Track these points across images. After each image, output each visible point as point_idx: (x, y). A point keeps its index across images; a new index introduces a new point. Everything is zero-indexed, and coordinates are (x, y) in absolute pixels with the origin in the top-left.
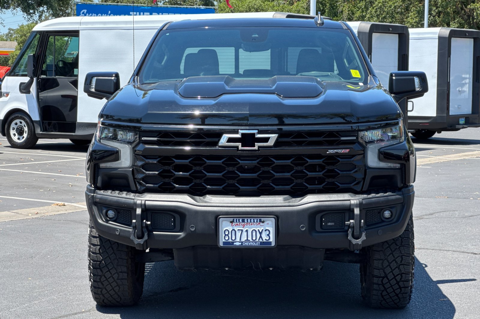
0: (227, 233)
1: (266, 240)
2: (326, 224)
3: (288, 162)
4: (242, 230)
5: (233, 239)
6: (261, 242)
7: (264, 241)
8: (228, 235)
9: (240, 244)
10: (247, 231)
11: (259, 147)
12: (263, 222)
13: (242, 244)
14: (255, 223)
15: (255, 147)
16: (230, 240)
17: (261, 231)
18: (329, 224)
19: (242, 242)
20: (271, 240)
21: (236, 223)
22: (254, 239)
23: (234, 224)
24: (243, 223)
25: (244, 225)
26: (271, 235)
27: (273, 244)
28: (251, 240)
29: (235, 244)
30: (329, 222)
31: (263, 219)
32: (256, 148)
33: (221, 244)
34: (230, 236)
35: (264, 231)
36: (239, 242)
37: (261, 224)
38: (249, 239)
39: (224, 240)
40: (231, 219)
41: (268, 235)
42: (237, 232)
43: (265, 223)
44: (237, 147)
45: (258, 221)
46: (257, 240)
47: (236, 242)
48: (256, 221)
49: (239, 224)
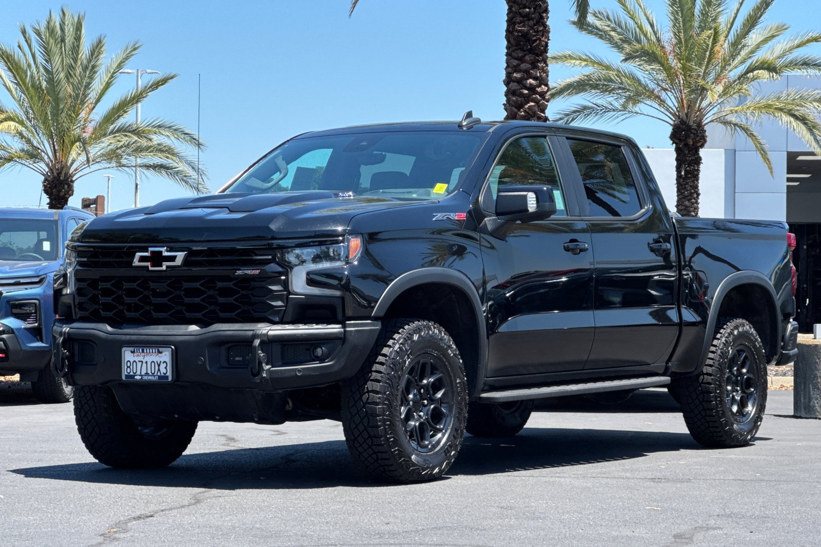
0: (129, 365)
1: (163, 373)
2: (234, 359)
3: (197, 285)
4: (142, 362)
5: (135, 372)
6: (159, 376)
7: (162, 374)
8: (129, 367)
9: (140, 377)
10: (146, 362)
11: (167, 267)
12: (161, 353)
13: (142, 378)
14: (154, 354)
15: (162, 267)
16: (132, 373)
17: (159, 363)
18: (237, 359)
19: (142, 376)
20: (168, 374)
21: (137, 354)
22: (153, 372)
23: (135, 354)
24: (143, 354)
25: (144, 356)
26: (168, 368)
27: (170, 379)
28: (150, 374)
29: (136, 377)
30: (236, 357)
31: (161, 349)
32: (164, 268)
33: (124, 378)
34: (131, 367)
35: (162, 363)
36: (140, 376)
37: (160, 355)
38: (148, 372)
39: (126, 373)
40: (132, 349)
41: (166, 368)
42: (138, 363)
43: (164, 354)
44: (148, 267)
45: (156, 351)
46: (156, 374)
47: (136, 375)
48: (154, 352)
49: (139, 354)
